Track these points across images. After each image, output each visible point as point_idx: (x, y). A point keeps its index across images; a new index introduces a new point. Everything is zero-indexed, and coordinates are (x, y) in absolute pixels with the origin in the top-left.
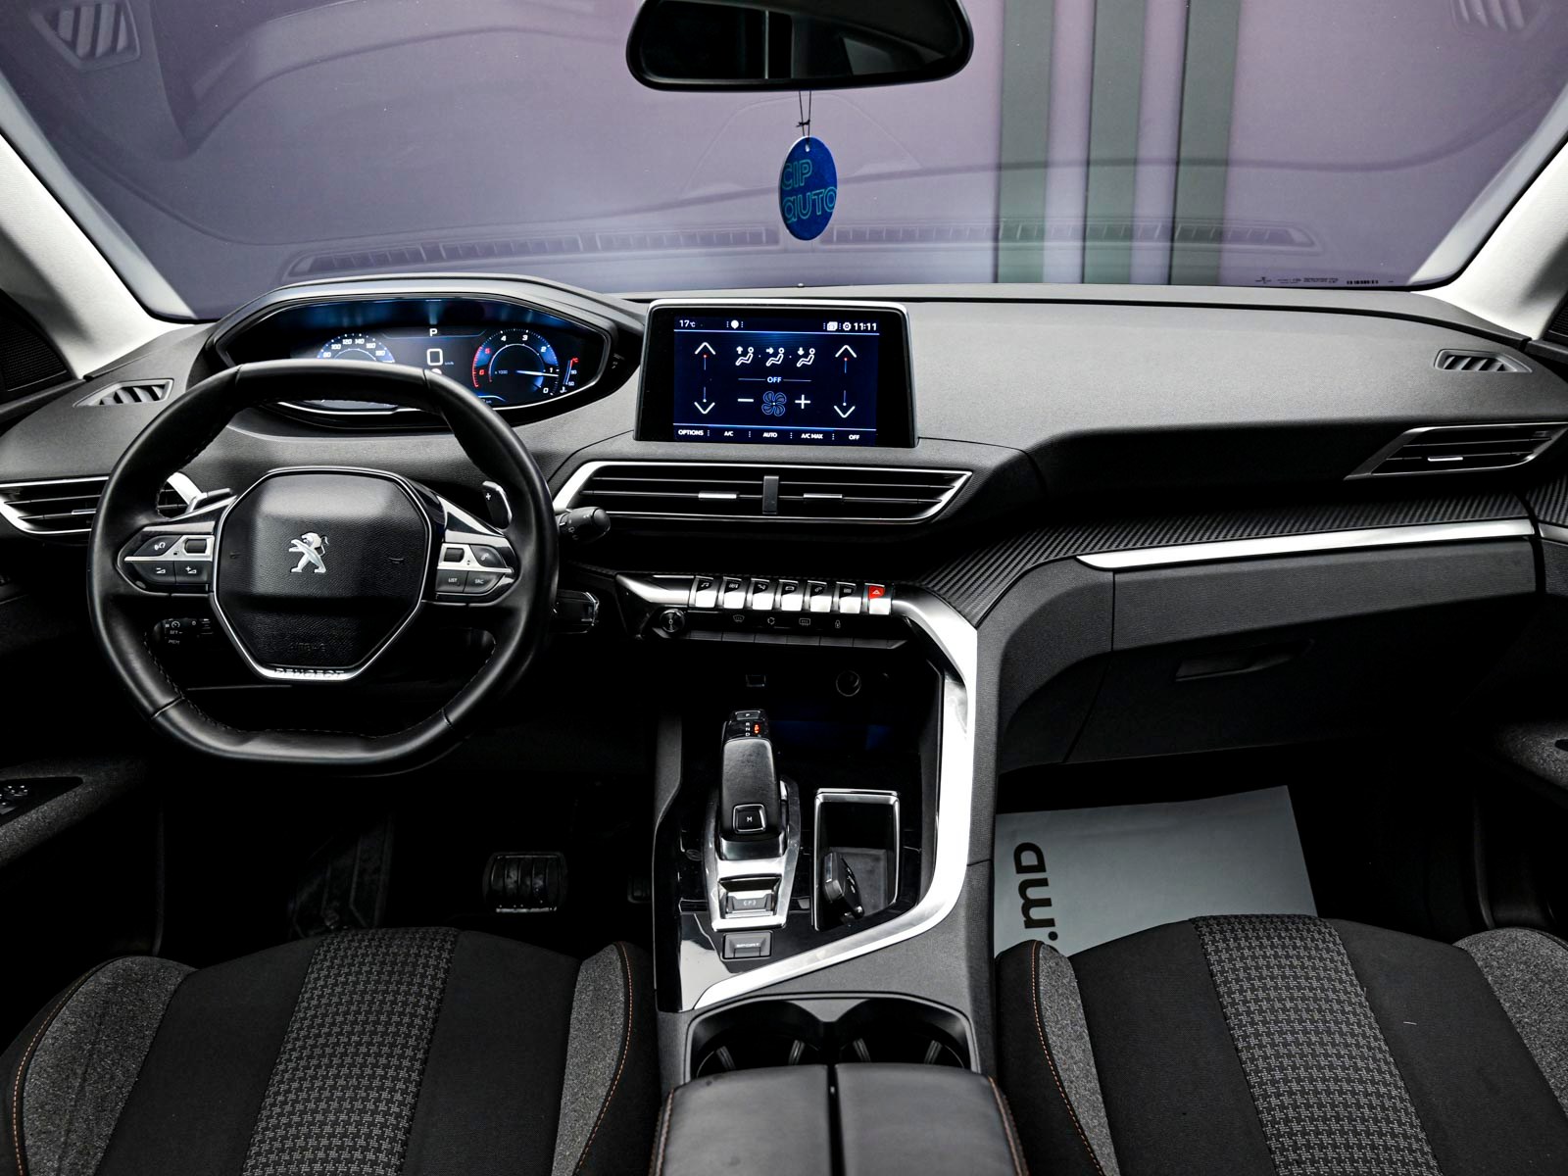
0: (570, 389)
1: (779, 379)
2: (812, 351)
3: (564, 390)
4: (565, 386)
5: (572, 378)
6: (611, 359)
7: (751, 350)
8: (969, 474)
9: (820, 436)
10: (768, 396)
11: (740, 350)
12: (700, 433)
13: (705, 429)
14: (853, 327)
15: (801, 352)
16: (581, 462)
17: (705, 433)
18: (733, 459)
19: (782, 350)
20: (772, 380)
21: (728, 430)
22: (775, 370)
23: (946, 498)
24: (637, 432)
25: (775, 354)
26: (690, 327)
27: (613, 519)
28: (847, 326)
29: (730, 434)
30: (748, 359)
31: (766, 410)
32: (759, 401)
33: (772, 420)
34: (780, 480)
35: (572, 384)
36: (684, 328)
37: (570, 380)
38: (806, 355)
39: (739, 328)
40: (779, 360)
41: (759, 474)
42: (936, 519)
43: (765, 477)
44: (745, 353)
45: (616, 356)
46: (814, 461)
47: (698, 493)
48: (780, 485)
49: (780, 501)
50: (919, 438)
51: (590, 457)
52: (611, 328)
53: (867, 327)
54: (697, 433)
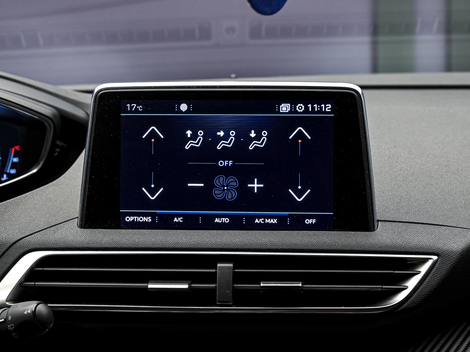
0: (11, 177)
1: (230, 163)
2: (265, 133)
3: (5, 177)
4: (6, 173)
5: (14, 165)
6: (54, 145)
7: (201, 133)
8: (435, 258)
9: (275, 221)
10: (220, 180)
11: (189, 133)
12: (149, 219)
13: (153, 215)
14: (307, 108)
15: (253, 135)
16: (22, 251)
17: (153, 219)
18: (184, 246)
19: (232, 133)
20: (223, 163)
21: (178, 216)
22: (225, 153)
23: (412, 283)
24: (81, 220)
25: (226, 137)
26: (137, 111)
27: (55, 312)
28: (300, 108)
29: (180, 219)
30: (197, 143)
31: (218, 194)
32: (210, 186)
33: (224, 205)
34: (235, 267)
35: (13, 171)
36: (131, 112)
37: (12, 168)
38: (258, 137)
39: (187, 112)
40: (229, 143)
41: (213, 261)
42: (404, 306)
43: (219, 265)
44: (194, 137)
45: (58, 143)
46: (269, 247)
47: (147, 282)
48: (234, 273)
49: (235, 291)
50: (378, 221)
51: (32, 247)
52: (54, 115)
53: (321, 108)
54: (144, 219)
